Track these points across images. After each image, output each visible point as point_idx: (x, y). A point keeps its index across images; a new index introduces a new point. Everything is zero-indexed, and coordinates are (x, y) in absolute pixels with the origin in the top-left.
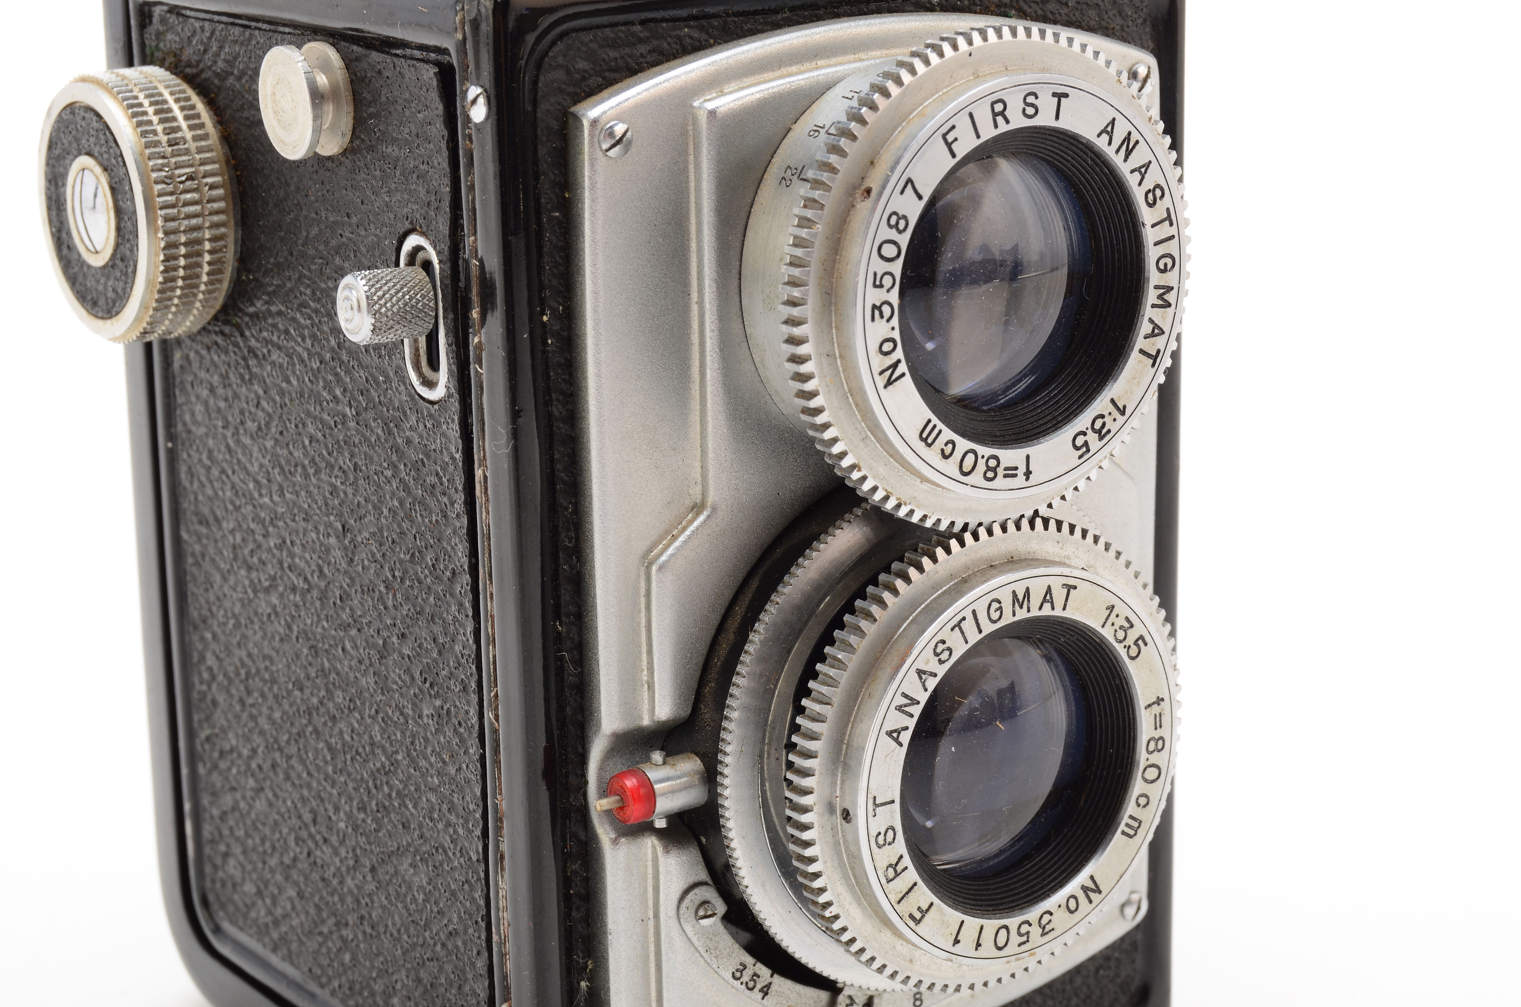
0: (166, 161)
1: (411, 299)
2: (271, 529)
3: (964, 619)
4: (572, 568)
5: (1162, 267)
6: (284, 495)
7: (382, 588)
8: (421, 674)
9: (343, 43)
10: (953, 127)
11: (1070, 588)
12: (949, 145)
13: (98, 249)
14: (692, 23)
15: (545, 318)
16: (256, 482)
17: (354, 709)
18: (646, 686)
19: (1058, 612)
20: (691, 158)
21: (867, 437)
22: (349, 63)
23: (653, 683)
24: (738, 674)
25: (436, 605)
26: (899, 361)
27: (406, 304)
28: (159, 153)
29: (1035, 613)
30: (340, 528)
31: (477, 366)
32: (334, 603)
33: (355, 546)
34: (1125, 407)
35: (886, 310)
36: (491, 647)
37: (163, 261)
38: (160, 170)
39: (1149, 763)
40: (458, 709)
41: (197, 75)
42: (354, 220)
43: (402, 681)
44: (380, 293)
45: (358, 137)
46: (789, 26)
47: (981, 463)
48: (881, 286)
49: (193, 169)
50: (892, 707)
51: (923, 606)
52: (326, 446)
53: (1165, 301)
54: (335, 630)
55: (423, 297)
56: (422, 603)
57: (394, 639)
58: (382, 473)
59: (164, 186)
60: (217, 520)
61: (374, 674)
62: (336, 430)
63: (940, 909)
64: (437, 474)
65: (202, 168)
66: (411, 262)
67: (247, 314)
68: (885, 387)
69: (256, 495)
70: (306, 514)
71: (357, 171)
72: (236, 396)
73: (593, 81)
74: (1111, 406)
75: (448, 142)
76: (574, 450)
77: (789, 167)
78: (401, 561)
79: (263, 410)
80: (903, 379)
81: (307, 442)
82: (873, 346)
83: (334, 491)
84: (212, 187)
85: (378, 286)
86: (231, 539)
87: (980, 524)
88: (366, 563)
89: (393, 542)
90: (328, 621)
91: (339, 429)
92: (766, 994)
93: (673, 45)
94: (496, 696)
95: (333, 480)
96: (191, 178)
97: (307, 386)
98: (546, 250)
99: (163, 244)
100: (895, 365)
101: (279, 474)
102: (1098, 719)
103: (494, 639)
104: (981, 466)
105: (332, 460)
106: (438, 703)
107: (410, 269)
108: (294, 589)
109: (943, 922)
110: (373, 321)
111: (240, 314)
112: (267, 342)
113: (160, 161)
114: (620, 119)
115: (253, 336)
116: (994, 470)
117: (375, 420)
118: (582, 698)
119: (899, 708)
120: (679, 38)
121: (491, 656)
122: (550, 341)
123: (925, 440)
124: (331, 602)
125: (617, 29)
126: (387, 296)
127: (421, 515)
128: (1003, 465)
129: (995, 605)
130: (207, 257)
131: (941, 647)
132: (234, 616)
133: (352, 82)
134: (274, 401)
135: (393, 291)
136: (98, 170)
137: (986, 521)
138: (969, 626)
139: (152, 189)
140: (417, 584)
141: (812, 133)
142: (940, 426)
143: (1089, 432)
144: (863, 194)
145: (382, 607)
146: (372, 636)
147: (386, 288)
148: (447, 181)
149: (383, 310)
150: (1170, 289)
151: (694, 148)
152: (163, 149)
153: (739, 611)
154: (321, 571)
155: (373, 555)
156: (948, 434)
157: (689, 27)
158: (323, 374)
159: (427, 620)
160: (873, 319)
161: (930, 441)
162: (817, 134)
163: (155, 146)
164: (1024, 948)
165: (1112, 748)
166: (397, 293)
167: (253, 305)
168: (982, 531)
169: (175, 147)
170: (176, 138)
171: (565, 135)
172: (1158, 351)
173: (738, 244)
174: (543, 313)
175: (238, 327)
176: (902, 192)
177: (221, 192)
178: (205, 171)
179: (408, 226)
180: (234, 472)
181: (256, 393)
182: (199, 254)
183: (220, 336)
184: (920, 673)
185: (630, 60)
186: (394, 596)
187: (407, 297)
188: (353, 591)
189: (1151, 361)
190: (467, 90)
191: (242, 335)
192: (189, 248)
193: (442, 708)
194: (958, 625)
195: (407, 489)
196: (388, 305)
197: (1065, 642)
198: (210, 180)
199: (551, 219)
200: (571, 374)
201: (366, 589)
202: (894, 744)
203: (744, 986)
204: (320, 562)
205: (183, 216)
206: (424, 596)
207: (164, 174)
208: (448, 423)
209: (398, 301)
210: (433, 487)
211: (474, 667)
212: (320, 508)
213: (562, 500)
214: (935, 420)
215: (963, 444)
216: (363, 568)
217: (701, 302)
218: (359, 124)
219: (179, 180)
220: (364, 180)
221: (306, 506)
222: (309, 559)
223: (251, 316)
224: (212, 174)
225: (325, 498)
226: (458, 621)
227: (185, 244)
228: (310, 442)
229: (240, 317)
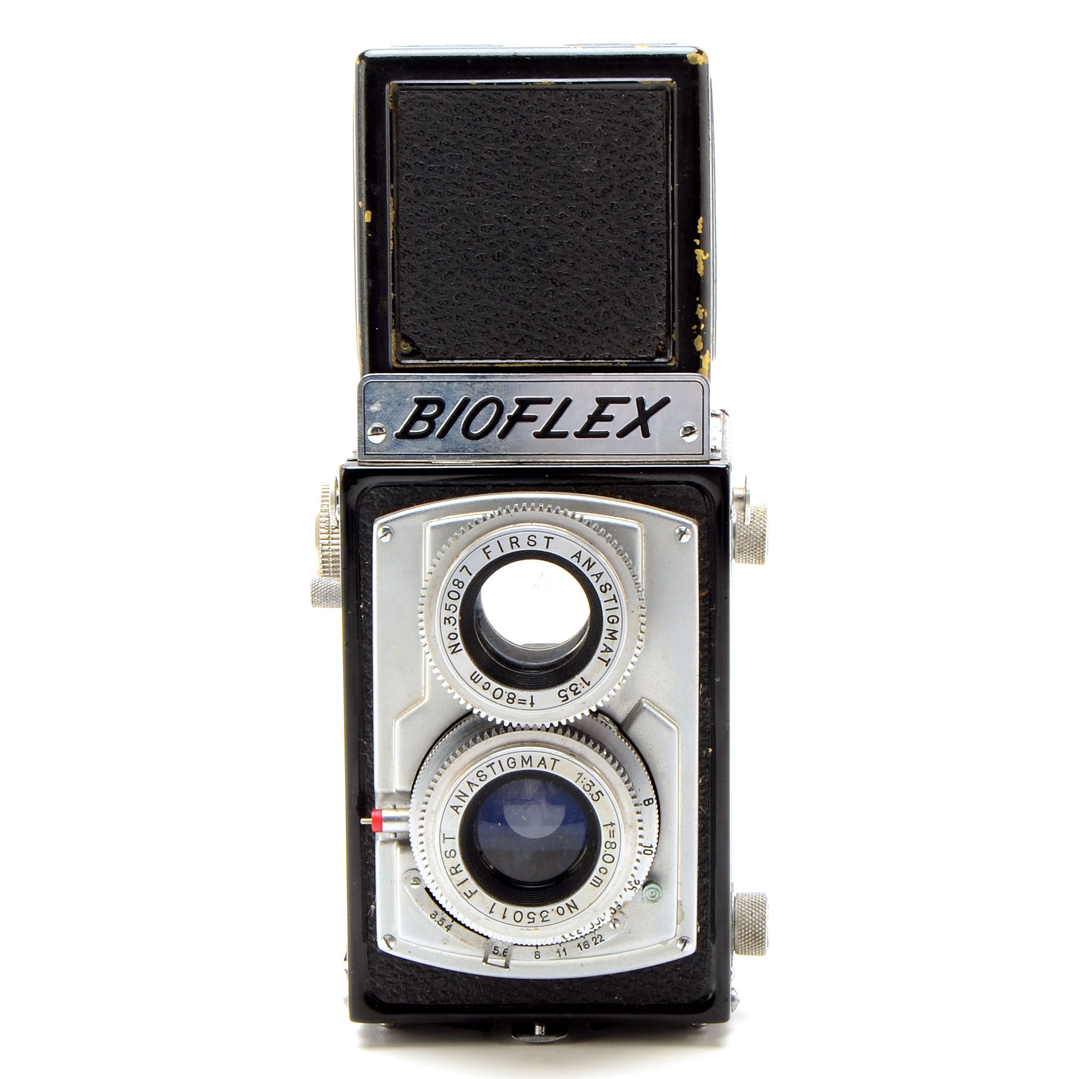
3: (494, 763)
5: (611, 621)
10: (489, 546)
11: (555, 760)
12: (486, 554)
15: (361, 606)
19: (549, 770)
26: (459, 643)
29: (534, 768)
34: (589, 682)
35: (452, 620)
39: (606, 853)
47: (505, 694)
48: (449, 610)
50: (454, 796)
53: (612, 636)
63: (480, 894)
68: (452, 654)
74: (581, 680)
80: (461, 651)
82: (445, 635)
92: (449, 929)
100: (457, 645)
104: (505, 697)
109: (483, 901)
116: (513, 699)
119: (458, 796)
123: (474, 680)
128: (517, 698)
129: (512, 760)
131: (480, 773)
138: (496, 766)
142: (482, 675)
143: (568, 690)
150: (616, 632)
156: (486, 679)
160: (445, 623)
161: (476, 681)
164: (531, 924)
172: (610, 660)
176: (461, 571)
184: (469, 782)
189: (605, 663)
194: (491, 765)
202: (455, 812)
203: (437, 922)
214: (479, 672)
215: (495, 685)
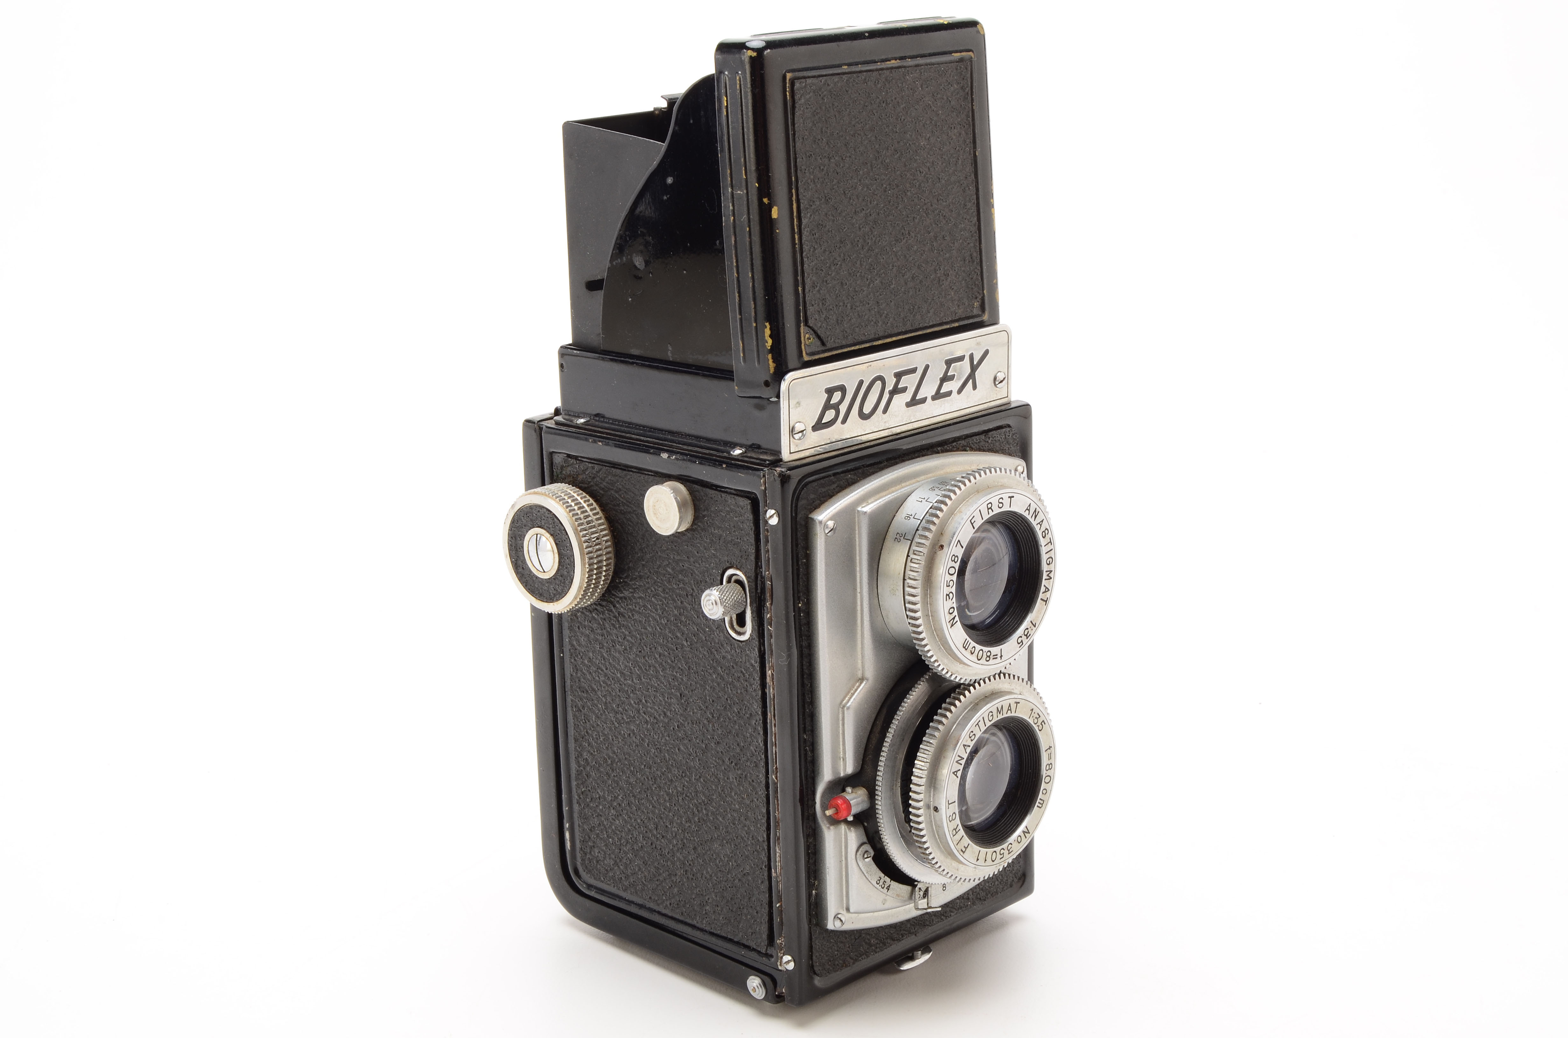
0: (587, 532)
1: (737, 599)
2: (632, 695)
3: (980, 721)
4: (810, 710)
5: (1048, 563)
6: (641, 680)
7: (705, 722)
8: (729, 759)
9: (688, 483)
10: (974, 516)
11: (1017, 703)
12: (972, 524)
13: (545, 571)
14: (852, 473)
15: (800, 605)
16: (622, 673)
17: (685, 776)
18: (842, 759)
19: (1013, 714)
20: (857, 532)
21: (941, 647)
22: (691, 492)
23: (846, 758)
24: (883, 751)
25: (739, 729)
26: (955, 616)
27: (735, 601)
28: (584, 528)
29: (1005, 715)
30: (679, 695)
31: (769, 627)
32: (673, 729)
33: (688, 703)
34: (1035, 624)
35: (951, 595)
36: (774, 747)
37: (587, 578)
38: (585, 536)
39: (1047, 775)
40: (752, 774)
41: (588, 487)
42: (692, 559)
43: (717, 763)
44: (725, 598)
45: (696, 524)
46: (886, 468)
47: (985, 654)
48: (949, 586)
49: (598, 534)
50: (955, 762)
51: (961, 717)
52: (670, 659)
53: (1050, 577)
54: (674, 741)
55: (741, 597)
56: (731, 728)
57: (713, 744)
58: (707, 671)
59: (587, 543)
60: (593, 690)
61: (699, 760)
62: (677, 651)
63: (972, 846)
64: (742, 672)
65: (601, 533)
66: (729, 581)
67: (618, 597)
68: (951, 627)
69: (622, 679)
70: (656, 688)
71: (695, 539)
72: (609, 634)
73: (818, 502)
74: (1031, 624)
75: (754, 532)
76: (810, 660)
77: (898, 533)
78: (718, 710)
79: (628, 641)
80: (957, 623)
81: (657, 656)
82: (947, 611)
83: (675, 678)
84: (606, 541)
85: (724, 594)
86: (604, 700)
87: (981, 679)
88: (695, 711)
89: (713, 701)
90: (669, 737)
91: (679, 651)
92: (888, 890)
93: (845, 483)
94: (776, 768)
95: (675, 673)
96: (598, 539)
97: (658, 631)
98: (800, 576)
99: (587, 570)
100: (954, 618)
101: (638, 670)
102: (1024, 757)
103: (776, 744)
104: (985, 656)
105: (674, 665)
106: (739, 772)
107: (730, 584)
108: (647, 722)
109: (973, 852)
110: (723, 610)
111: (613, 597)
112: (632, 611)
113: (585, 532)
114: (831, 519)
115: (622, 607)
116: (989, 657)
117: (702, 647)
118: (814, 766)
119: (957, 762)
120: (847, 479)
121: (774, 751)
122: (802, 615)
123: (964, 648)
124: (672, 728)
125: (825, 479)
126: (728, 598)
127: (731, 690)
128: (992, 655)
129: (991, 714)
130: (604, 573)
131: (972, 734)
132: (604, 735)
133: (693, 501)
134: (637, 638)
135: (730, 596)
136: (548, 535)
137: (982, 677)
138: (981, 724)
139: (582, 545)
140: (727, 720)
141: (906, 518)
142: (970, 641)
143: (1023, 636)
144: (939, 548)
145: (705, 730)
146: (698, 743)
147: (727, 595)
148: (753, 547)
149: (727, 605)
150: (1051, 571)
151: (858, 528)
152: (585, 527)
153: (879, 723)
154: (665, 714)
155: (700, 707)
156: (973, 644)
157: (850, 474)
158: (669, 626)
159: (734, 736)
160: (946, 600)
161: (966, 648)
162: (909, 518)
163: (582, 525)
164: (1002, 860)
165: (1031, 769)
166: (731, 597)
167: (622, 593)
168: (982, 682)
169: (590, 525)
170: (589, 521)
171: (807, 527)
172: (1047, 598)
173: (876, 567)
174: (799, 603)
175: (612, 603)
176: (956, 546)
177: (609, 543)
178: (603, 534)
179: (728, 565)
180: (606, 669)
181: (623, 632)
182: (601, 573)
183: (599, 606)
184: (964, 746)
185: (830, 492)
186: (713, 726)
187: (735, 598)
188: (687, 723)
189: (1045, 603)
190: (767, 511)
191: (614, 606)
192: (598, 571)
193: (742, 774)
194: (978, 724)
195: (722, 678)
196: (729, 602)
197: (1013, 726)
198: (605, 539)
199: (802, 562)
200: (809, 627)
201: (695, 722)
202: (955, 777)
203: (880, 887)
204: (665, 710)
205: (595, 556)
206: (732, 725)
207: (587, 538)
208: (751, 650)
209: (732, 600)
210: (739, 678)
211: (763, 756)
212: (665, 686)
213: (806, 682)
214: (968, 639)
215: (978, 647)
216: (693, 713)
217: (861, 593)
218: (696, 519)
219: (593, 540)
220: (699, 543)
221: (656, 685)
222: (658, 709)
223: (621, 598)
224: (605, 536)
225: (669, 681)
226: (753, 736)
227: (596, 569)
228: (660, 656)
229: (613, 598)
